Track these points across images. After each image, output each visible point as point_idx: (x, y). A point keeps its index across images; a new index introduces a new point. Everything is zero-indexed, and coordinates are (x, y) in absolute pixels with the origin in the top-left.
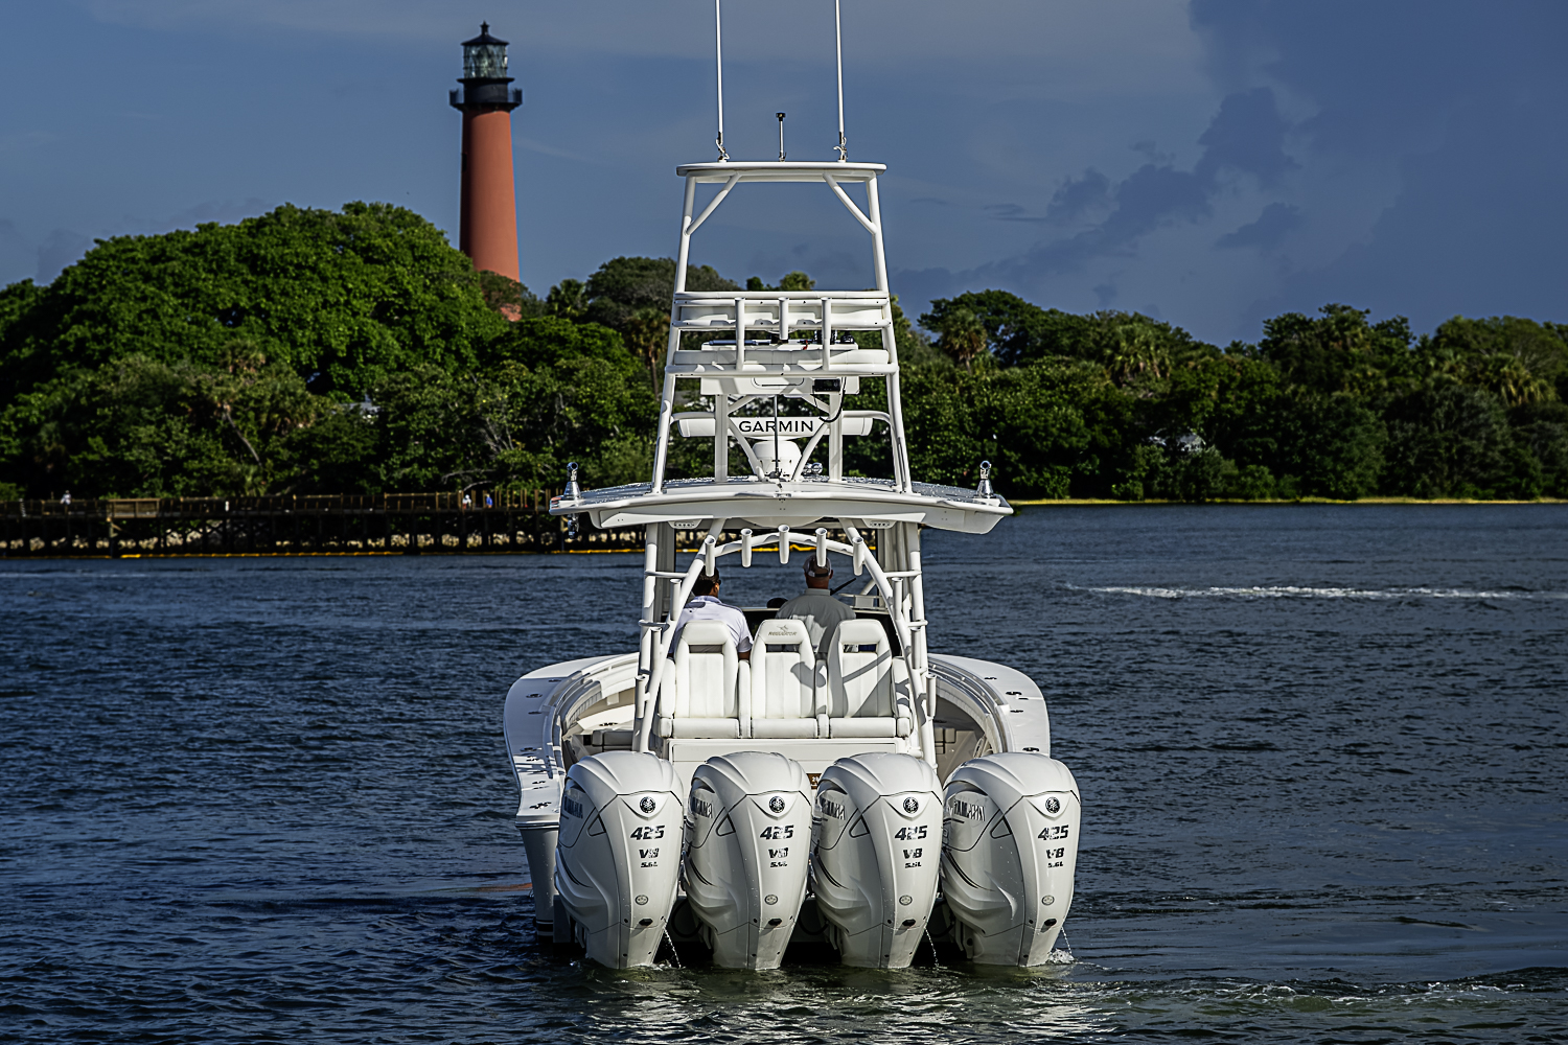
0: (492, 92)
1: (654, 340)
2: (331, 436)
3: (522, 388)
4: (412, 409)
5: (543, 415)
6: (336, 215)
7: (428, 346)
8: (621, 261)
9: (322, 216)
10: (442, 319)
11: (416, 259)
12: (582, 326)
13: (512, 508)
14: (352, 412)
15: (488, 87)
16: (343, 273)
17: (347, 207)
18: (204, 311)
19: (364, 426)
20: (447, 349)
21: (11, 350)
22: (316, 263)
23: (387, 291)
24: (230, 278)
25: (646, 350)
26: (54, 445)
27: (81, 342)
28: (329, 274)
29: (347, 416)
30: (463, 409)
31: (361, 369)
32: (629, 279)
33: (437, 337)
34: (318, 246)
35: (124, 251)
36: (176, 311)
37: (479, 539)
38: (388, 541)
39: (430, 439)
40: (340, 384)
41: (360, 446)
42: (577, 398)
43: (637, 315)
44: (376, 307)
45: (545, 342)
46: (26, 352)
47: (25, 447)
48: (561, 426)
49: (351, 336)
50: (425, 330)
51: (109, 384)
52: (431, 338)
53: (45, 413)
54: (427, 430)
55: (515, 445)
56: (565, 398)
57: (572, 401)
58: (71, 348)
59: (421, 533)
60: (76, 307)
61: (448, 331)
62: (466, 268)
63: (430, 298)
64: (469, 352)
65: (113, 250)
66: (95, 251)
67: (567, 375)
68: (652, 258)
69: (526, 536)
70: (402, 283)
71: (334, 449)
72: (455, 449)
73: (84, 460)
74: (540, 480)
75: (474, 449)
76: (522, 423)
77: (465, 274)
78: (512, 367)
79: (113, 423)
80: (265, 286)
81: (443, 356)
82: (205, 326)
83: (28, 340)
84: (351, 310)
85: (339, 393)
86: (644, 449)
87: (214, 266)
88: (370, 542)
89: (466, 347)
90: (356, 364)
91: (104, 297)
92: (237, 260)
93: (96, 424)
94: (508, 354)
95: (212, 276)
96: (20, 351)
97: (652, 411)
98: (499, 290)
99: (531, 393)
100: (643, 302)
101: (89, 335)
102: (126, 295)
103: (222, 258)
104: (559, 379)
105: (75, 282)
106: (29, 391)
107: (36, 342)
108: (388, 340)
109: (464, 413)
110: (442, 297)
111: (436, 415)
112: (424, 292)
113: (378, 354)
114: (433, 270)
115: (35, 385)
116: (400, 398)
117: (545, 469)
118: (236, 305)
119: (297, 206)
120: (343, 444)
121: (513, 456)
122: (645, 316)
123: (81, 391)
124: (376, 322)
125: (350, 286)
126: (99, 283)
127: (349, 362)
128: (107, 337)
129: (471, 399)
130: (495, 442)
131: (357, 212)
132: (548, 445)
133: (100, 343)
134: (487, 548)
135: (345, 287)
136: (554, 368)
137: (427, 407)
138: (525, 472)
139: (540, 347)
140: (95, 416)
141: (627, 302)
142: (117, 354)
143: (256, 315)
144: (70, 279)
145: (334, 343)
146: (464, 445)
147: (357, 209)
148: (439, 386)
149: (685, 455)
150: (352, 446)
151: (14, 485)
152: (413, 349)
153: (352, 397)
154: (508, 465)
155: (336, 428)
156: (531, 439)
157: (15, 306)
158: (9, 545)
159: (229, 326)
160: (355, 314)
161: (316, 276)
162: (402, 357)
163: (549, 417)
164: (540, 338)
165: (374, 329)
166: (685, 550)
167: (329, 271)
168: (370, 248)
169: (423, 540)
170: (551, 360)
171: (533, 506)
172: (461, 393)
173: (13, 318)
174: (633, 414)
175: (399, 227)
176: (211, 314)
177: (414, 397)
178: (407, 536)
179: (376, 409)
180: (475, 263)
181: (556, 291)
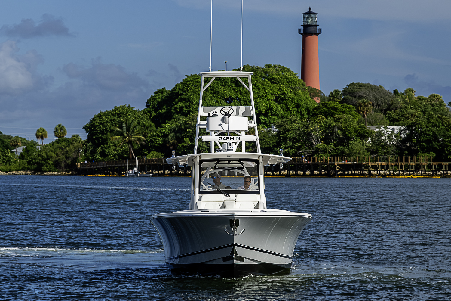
0: (312, 29)
1: (366, 109)
2: (262, 139)
3: (324, 124)
4: (288, 130)
5: (330, 133)
6: (262, 68)
7: (291, 110)
8: (353, 84)
9: (258, 68)
10: (296, 102)
11: (288, 82)
12: (342, 105)
13: (320, 162)
14: (269, 131)
15: (311, 27)
16: (265, 87)
17: (266, 65)
18: (220, 98)
19: (273, 136)
20: (298, 111)
21: (159, 110)
22: (256, 84)
23: (278, 93)
24: (229, 88)
25: (363, 112)
26: (173, 140)
27: (181, 108)
28: (260, 87)
29: (267, 132)
30: (304, 131)
31: (270, 117)
32: (356, 90)
33: (294, 107)
34: (257, 78)
35: (195, 79)
36: (211, 98)
37: (310, 173)
38: (280, 173)
39: (294, 140)
40: (263, 122)
41: (271, 142)
42: (341, 127)
43: (360, 101)
44: (275, 98)
45: (330, 109)
46: (163, 111)
47: (164, 141)
48: (336, 137)
49: (267, 107)
50: (290, 105)
51: (191, 121)
52: (293, 108)
53: (170, 130)
54: (293, 137)
55: (321, 142)
56: (338, 127)
57: (340, 129)
58: (178, 110)
59: (291, 170)
60: (180, 97)
61: (298, 106)
62: (304, 85)
63: (292, 95)
64: (305, 113)
65: (191, 79)
66: (186, 79)
67: (338, 120)
68: (363, 83)
69: (325, 171)
70: (283, 90)
71: (263, 143)
72: (302, 143)
73: (183, 146)
74: (329, 154)
75: (308, 144)
76: (323, 135)
77: (303, 87)
78: (321, 117)
79: (192, 134)
80: (240, 90)
81: (296, 113)
82: (220, 103)
83: (164, 107)
84: (267, 98)
85: (263, 125)
86: (363, 144)
87: (224, 84)
88: (274, 173)
89: (303, 111)
90: (269, 116)
91: (189, 94)
92: (231, 82)
93: (186, 134)
94: (318, 113)
95: (223, 87)
96: (162, 111)
97: (365, 132)
98: (314, 93)
99: (327, 126)
100: (361, 97)
101: (184, 106)
102: (196, 93)
103: (226, 81)
104: (335, 121)
105: (179, 89)
106: (165, 123)
107: (167, 108)
108: (279, 108)
109: (305, 132)
110: (296, 95)
111: (296, 132)
112: (290, 93)
113: (276, 113)
114: (293, 86)
115: (166, 121)
116: (284, 127)
117: (331, 150)
118: (230, 97)
119: (250, 65)
120: (266, 141)
121: (321, 146)
122: (363, 101)
123: (182, 123)
124: (275, 102)
125: (267, 91)
126: (187, 89)
127: (266, 115)
128: (189, 106)
129: (307, 127)
130: (315, 141)
131: (269, 67)
132: (332, 142)
133: (187, 108)
134: (312, 175)
135: (265, 91)
136: (334, 117)
137: (293, 130)
138: (325, 151)
139: (329, 111)
140: (186, 132)
141: (355, 97)
142: (193, 112)
143: (237, 100)
144: (178, 87)
145: (261, 109)
146: (305, 142)
147: (269, 66)
148: (297, 123)
149: (376, 146)
150: (269, 142)
151: (160, 153)
152: (287, 111)
153: (267, 127)
154: (319, 149)
155: (264, 136)
156: (326, 140)
157: (160, 96)
158: (159, 172)
159: (228, 103)
160: (268, 100)
161: (256, 87)
162: (283, 114)
163: (332, 134)
164: (329, 108)
165: (274, 105)
166: (377, 177)
167: (260, 86)
168: (273, 79)
169: (291, 172)
170: (332, 115)
171: (327, 162)
172: (304, 125)
173: (160, 100)
174: (359, 133)
175: (282, 72)
176: (222, 99)
177: (289, 127)
178: (286, 171)
179: (276, 130)
180: (306, 84)
181: (332, 93)
